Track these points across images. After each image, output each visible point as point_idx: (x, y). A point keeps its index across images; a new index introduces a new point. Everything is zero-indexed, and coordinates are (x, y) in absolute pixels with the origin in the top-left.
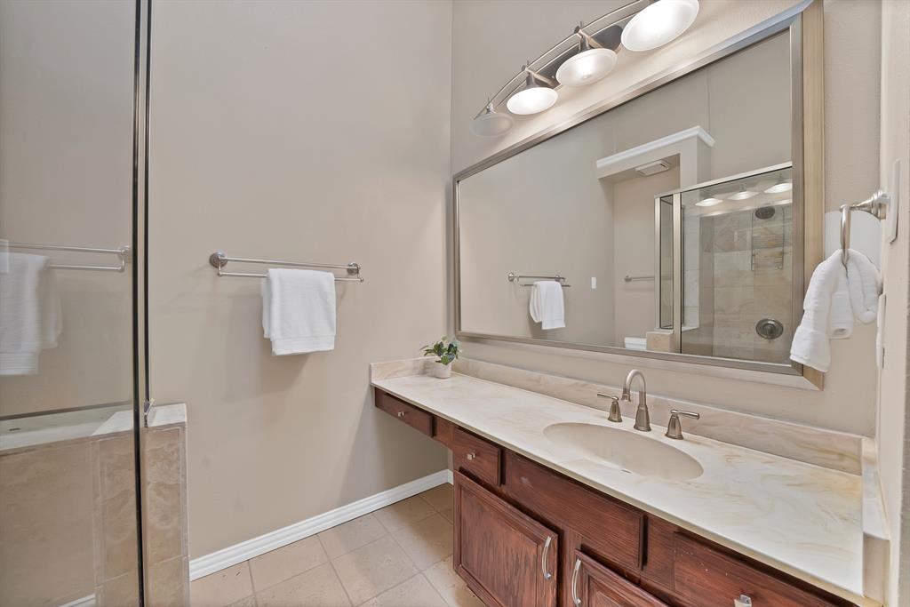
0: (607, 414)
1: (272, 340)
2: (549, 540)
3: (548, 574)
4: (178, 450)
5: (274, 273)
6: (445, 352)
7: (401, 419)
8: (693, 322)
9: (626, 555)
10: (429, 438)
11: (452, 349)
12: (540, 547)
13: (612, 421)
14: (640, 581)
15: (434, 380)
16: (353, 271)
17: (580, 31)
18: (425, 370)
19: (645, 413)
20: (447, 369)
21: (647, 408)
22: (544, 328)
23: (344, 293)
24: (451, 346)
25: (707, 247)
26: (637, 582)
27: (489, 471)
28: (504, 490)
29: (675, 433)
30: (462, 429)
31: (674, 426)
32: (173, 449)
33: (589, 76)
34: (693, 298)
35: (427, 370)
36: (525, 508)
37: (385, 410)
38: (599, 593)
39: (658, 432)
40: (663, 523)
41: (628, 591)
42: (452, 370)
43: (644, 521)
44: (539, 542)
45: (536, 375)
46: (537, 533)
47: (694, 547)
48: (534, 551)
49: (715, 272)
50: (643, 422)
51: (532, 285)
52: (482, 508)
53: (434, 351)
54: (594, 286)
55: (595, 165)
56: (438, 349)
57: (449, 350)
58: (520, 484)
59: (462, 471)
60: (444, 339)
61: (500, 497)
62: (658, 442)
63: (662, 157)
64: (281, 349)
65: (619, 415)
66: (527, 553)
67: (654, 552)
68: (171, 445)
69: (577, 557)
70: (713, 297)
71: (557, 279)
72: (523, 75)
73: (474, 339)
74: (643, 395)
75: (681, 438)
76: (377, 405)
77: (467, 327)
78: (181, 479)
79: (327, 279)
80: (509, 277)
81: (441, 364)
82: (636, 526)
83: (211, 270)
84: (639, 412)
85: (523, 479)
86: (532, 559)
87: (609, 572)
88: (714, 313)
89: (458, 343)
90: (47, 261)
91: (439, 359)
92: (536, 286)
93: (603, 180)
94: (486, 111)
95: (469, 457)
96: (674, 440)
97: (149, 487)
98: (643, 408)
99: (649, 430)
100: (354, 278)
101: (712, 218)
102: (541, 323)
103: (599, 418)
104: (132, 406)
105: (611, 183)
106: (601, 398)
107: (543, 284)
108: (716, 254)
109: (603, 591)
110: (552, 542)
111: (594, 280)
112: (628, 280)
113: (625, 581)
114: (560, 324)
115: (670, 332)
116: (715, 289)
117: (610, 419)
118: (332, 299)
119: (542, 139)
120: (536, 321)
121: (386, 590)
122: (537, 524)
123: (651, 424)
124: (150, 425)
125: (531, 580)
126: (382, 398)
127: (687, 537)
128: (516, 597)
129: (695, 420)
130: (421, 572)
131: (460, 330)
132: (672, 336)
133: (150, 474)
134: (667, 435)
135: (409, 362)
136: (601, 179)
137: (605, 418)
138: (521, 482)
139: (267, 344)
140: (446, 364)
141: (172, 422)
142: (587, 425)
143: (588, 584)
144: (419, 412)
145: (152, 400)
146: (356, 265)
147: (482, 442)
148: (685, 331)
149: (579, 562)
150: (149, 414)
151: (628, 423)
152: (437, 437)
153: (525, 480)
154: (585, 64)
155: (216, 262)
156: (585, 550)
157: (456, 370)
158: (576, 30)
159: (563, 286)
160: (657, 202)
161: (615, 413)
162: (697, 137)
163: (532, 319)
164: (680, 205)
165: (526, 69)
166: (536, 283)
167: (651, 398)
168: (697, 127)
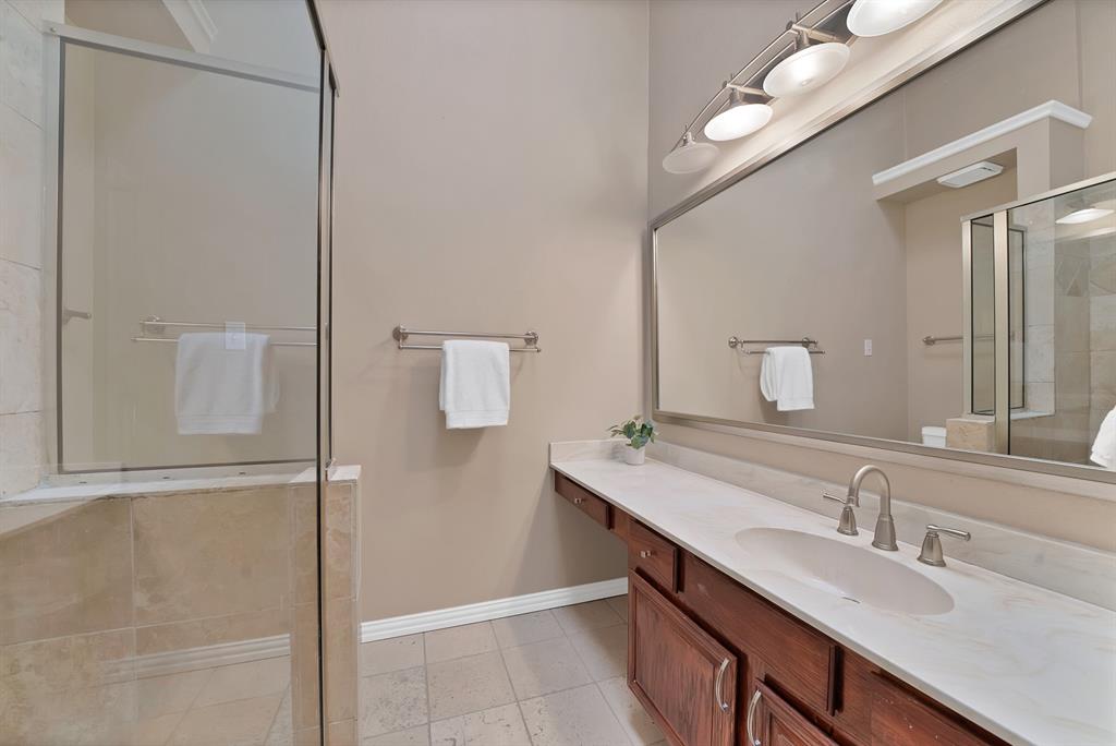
0: (837, 523)
1: (447, 411)
2: (726, 662)
3: (725, 706)
4: (350, 504)
5: (450, 345)
6: (638, 434)
7: (578, 506)
8: (1042, 403)
9: (815, 693)
10: (607, 531)
11: (646, 431)
12: (717, 671)
13: (843, 533)
14: (832, 730)
15: (625, 466)
16: (531, 340)
17: (794, 26)
18: (615, 454)
19: (888, 525)
20: (639, 454)
21: (892, 519)
22: (780, 408)
23: (521, 365)
24: (644, 427)
25: (1071, 287)
26: (829, 731)
27: (665, 574)
28: (681, 597)
29: (934, 557)
30: (639, 523)
31: (931, 547)
32: (346, 502)
33: (810, 81)
34: (1042, 366)
35: (618, 455)
36: (704, 622)
37: (564, 496)
38: (781, 737)
39: (907, 554)
40: (861, 661)
42: (646, 455)
43: (839, 656)
44: (717, 664)
45: (748, 467)
46: (714, 653)
47: (895, 694)
48: (710, 674)
49: (1092, 328)
50: (886, 536)
51: (764, 353)
52: (657, 615)
53: (621, 433)
54: (868, 351)
55: (872, 181)
56: (628, 430)
57: (642, 432)
58: (697, 591)
59: (640, 571)
60: (637, 418)
61: (676, 605)
62: (902, 566)
63: (987, 158)
64: (455, 421)
65: (853, 525)
66: (703, 675)
67: (850, 694)
68: (345, 499)
69: (757, 688)
70: (1090, 367)
71: (806, 344)
72: (725, 93)
73: (677, 420)
74: (886, 500)
75: (942, 564)
76: (556, 490)
77: (666, 406)
78: (352, 530)
79: (501, 349)
80: (731, 342)
81: (632, 448)
82: (825, 658)
83: (394, 343)
84: (880, 523)
85: (700, 585)
86: (708, 684)
87: (793, 712)
88: (1090, 393)
89: (653, 424)
90: (269, 339)
91: (629, 441)
92: (769, 353)
93: (883, 200)
94: (682, 142)
95: (643, 555)
96: (931, 567)
97: (328, 532)
98: (887, 519)
99: (895, 548)
100: (531, 348)
102: (775, 403)
103: (824, 527)
104: (315, 463)
105: (899, 205)
106: (828, 501)
107: (779, 352)
108: (1093, 298)
109: (786, 735)
110: (730, 664)
111: (868, 343)
112: (929, 342)
113: (812, 726)
114: (806, 403)
115: (991, 419)
116: (1093, 354)
117: (840, 530)
118: (506, 371)
119: (755, 168)
120: (769, 400)
121: (554, 692)
122: (715, 642)
123: (898, 542)
124: (330, 479)
125: (707, 708)
126: (561, 481)
127: (889, 681)
128: (691, 727)
130: (595, 683)
131: (658, 408)
132: (993, 427)
133: (329, 521)
134: (919, 559)
135: (595, 443)
136: (879, 201)
137: (833, 528)
138: (698, 589)
139: (442, 416)
140: (639, 448)
141: (346, 478)
142: (803, 534)
143: (770, 721)
144: (597, 500)
145: (334, 459)
146: (534, 334)
147: (658, 539)
148: (1015, 421)
149: (758, 694)
150: (330, 470)
151: (865, 537)
152: (615, 531)
153: (701, 587)
154: (803, 67)
155: (398, 335)
156: (769, 682)
157: (653, 456)
158: (789, 26)
159: (810, 353)
160: (966, 228)
161: (848, 522)
162: (1052, 119)
163: (763, 396)
164: (1008, 229)
165: (729, 85)
166: (769, 349)
167: (897, 506)
168: (1052, 102)
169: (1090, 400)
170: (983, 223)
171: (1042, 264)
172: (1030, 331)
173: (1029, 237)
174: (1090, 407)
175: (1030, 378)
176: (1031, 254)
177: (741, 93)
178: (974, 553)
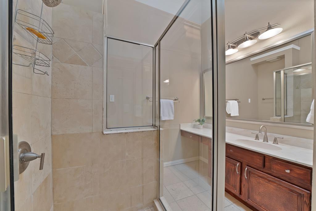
1: (161, 116)
2: (238, 164)
3: (238, 172)
12: (236, 167)
15: (197, 129)
16: (177, 99)
19: (266, 138)
20: (201, 126)
21: (267, 136)
22: (231, 115)
24: (203, 120)
25: (297, 87)
29: (276, 143)
31: (275, 141)
34: (291, 105)
39: (270, 143)
41: (259, 173)
43: (264, 157)
44: (236, 165)
46: (235, 163)
48: (234, 167)
49: (301, 96)
50: (266, 140)
53: (197, 121)
54: (249, 102)
56: (199, 121)
57: (202, 121)
60: (200, 118)
63: (278, 56)
66: (232, 168)
67: (267, 163)
69: (246, 167)
70: (301, 105)
71: (236, 100)
72: (227, 45)
74: (266, 134)
75: (278, 144)
81: (200, 125)
83: (146, 100)
84: (264, 137)
85: (231, 150)
86: (233, 169)
89: (205, 119)
91: (199, 123)
93: (253, 65)
99: (268, 142)
101: (300, 76)
103: (253, 139)
105: (257, 66)
106: (253, 134)
107: (231, 102)
108: (301, 90)
109: (253, 174)
110: (239, 164)
111: (249, 100)
112: (263, 99)
114: (237, 114)
115: (280, 117)
116: (301, 102)
117: (255, 139)
120: (229, 113)
122: (235, 161)
125: (233, 175)
126: (183, 133)
129: (282, 139)
131: (205, 115)
132: (281, 119)
134: (273, 143)
135: (192, 124)
136: (252, 65)
138: (230, 151)
140: (202, 125)
142: (248, 140)
143: (249, 173)
149: (246, 168)
151: (261, 140)
152: (203, 142)
155: (148, 98)
156: (248, 166)
157: (204, 127)
158: (245, 35)
159: (238, 102)
160: (275, 73)
161: (257, 137)
162: (293, 48)
163: (227, 113)
164: (284, 74)
165: (229, 44)
166: (228, 101)
167: (268, 134)
168: (293, 45)
169: (301, 113)
170: (278, 73)
171: (291, 81)
172: (288, 97)
173: (287, 75)
174: (301, 114)
175: (288, 108)
176: (288, 79)
177: (231, 46)
178: (283, 142)
